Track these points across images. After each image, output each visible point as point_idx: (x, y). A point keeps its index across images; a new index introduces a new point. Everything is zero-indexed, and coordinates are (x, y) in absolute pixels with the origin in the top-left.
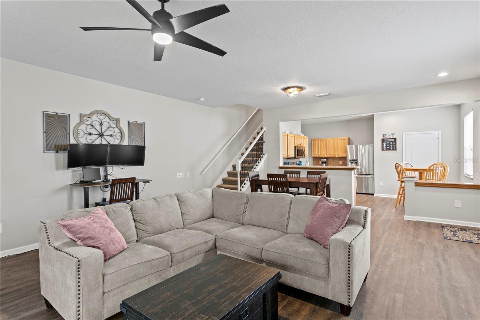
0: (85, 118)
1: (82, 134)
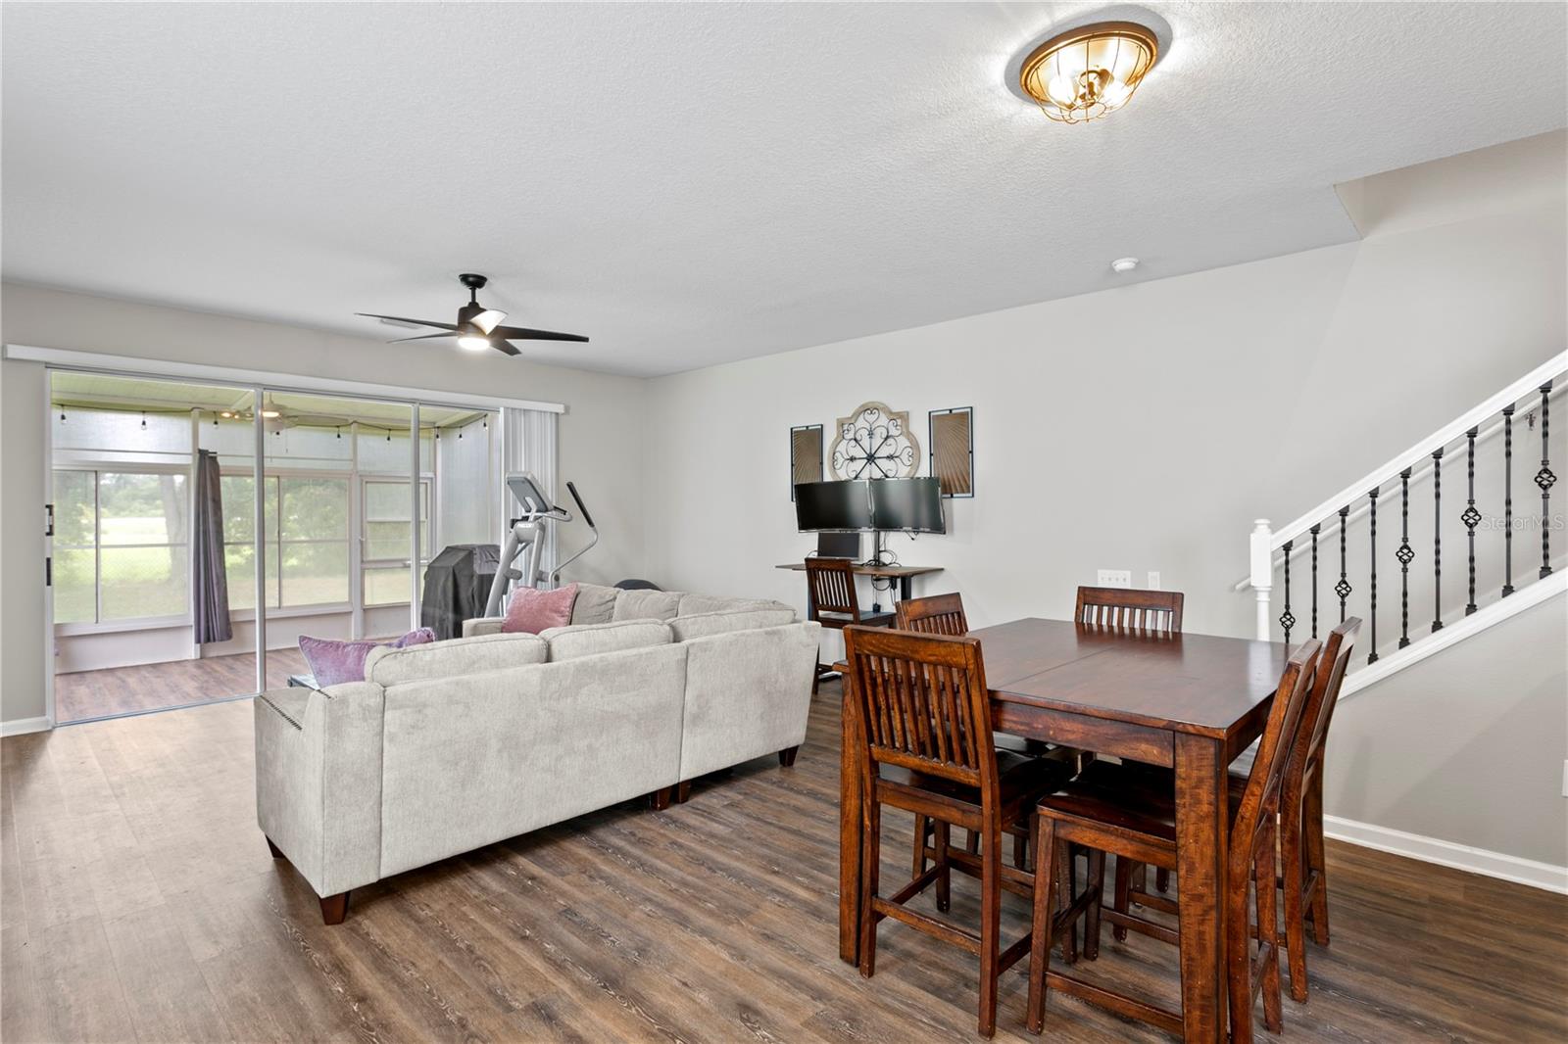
0: (845, 427)
1: (840, 460)
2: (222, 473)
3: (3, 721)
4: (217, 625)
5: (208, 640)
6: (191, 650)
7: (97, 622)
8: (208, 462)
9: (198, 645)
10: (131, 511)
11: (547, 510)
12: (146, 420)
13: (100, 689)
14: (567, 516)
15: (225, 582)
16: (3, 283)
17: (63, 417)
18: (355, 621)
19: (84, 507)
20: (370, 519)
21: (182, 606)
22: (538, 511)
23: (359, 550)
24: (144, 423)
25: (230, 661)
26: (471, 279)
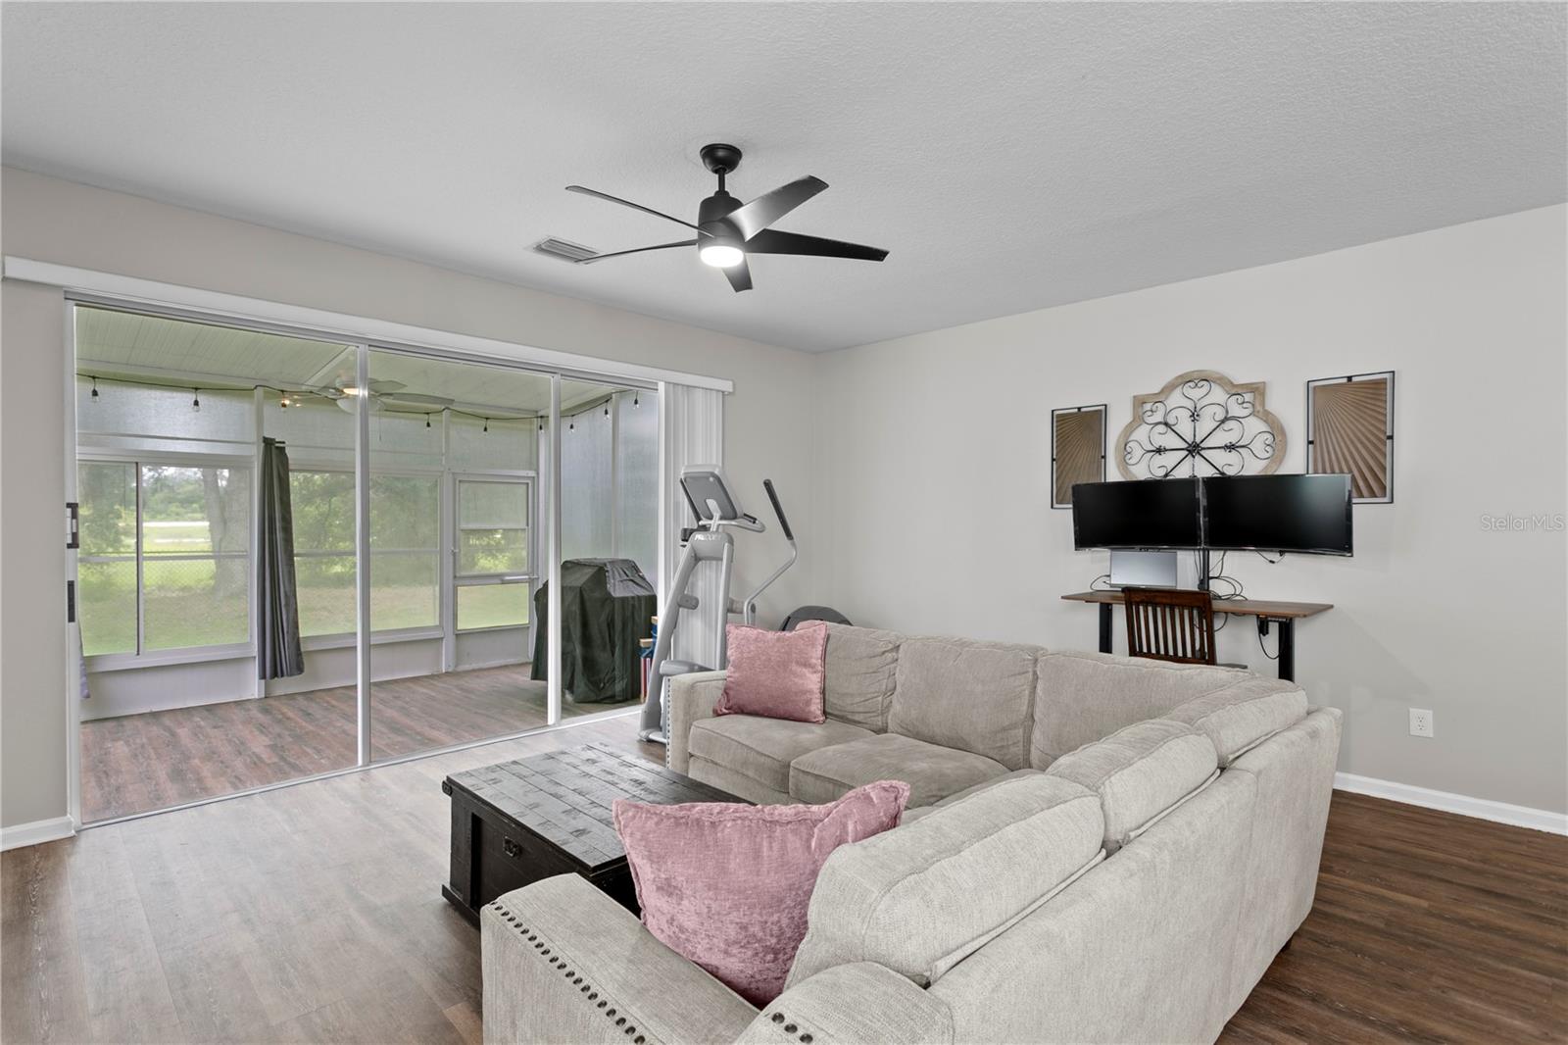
0: (1148, 407)
1: (1138, 452)
2: (291, 467)
3: (3, 827)
4: (286, 654)
5: (275, 675)
6: (253, 687)
7: (138, 654)
8: (274, 451)
9: (263, 681)
10: (168, 515)
11: (735, 517)
12: (199, 400)
13: (143, 746)
14: (757, 526)
15: (296, 603)
16: (3, 165)
17: (95, 393)
18: (447, 648)
19: (122, 510)
20: (464, 526)
21: (244, 635)
22: (721, 518)
23: (451, 564)
24: (196, 403)
25: (301, 702)
26: (721, 153)
